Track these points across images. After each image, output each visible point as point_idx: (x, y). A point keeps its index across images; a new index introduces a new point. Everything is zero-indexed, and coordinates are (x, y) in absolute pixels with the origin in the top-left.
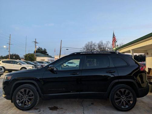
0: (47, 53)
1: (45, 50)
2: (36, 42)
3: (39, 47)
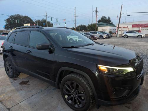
0: (111, 21)
1: (109, 18)
2: (96, 12)
3: (103, 16)
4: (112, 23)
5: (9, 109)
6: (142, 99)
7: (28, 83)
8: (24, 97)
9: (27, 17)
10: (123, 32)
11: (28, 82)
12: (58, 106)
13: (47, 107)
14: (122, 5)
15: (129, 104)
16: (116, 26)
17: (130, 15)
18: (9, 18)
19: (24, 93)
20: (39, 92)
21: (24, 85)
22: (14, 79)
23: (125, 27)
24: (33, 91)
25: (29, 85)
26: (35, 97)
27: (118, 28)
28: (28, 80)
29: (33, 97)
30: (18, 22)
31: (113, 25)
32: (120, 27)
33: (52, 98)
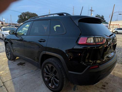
0: (104, 19)
1: (103, 16)
3: (97, 15)
4: (105, 21)
5: (4, 83)
6: (117, 86)
7: (24, 65)
8: (17, 75)
9: (35, 14)
10: (114, 28)
11: (24, 63)
12: (41, 85)
13: (32, 84)
14: (114, 5)
15: (103, 89)
16: (108, 24)
17: (121, 14)
18: (21, 14)
19: (19, 72)
20: (30, 72)
21: (20, 66)
22: (14, 60)
23: (116, 25)
24: (26, 70)
25: (24, 66)
26: (26, 76)
27: (110, 25)
28: (24, 62)
29: (24, 75)
30: (28, 17)
31: (106, 22)
32: (112, 25)
33: (39, 77)
